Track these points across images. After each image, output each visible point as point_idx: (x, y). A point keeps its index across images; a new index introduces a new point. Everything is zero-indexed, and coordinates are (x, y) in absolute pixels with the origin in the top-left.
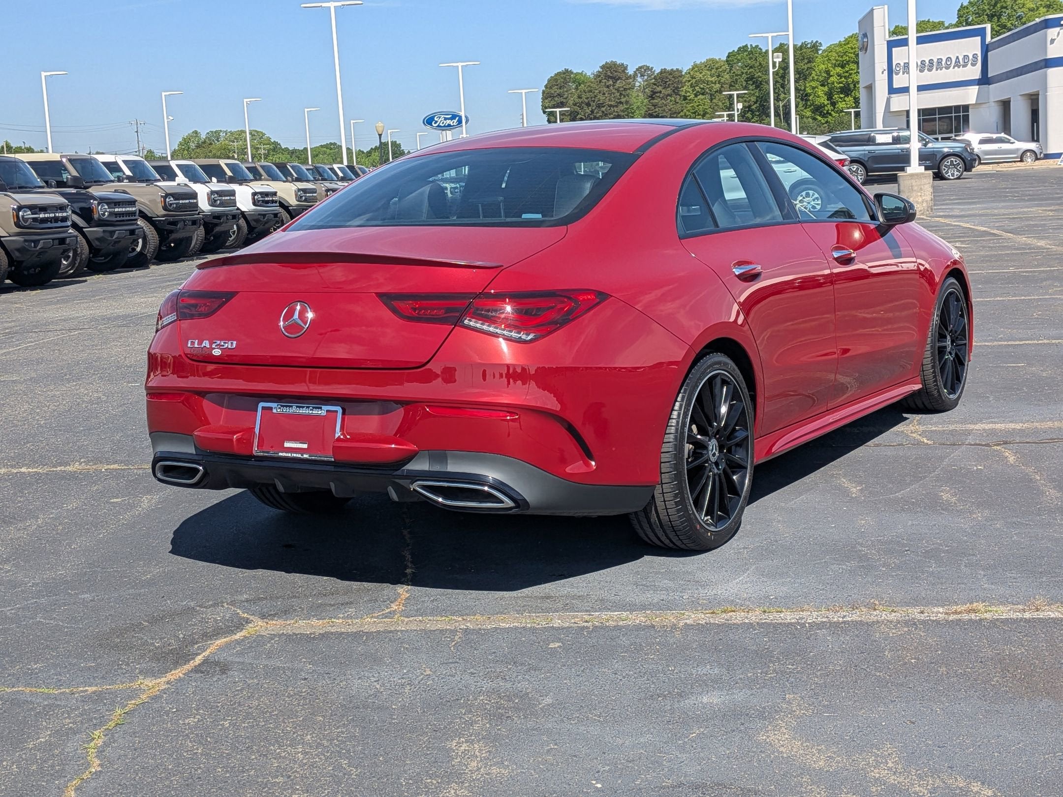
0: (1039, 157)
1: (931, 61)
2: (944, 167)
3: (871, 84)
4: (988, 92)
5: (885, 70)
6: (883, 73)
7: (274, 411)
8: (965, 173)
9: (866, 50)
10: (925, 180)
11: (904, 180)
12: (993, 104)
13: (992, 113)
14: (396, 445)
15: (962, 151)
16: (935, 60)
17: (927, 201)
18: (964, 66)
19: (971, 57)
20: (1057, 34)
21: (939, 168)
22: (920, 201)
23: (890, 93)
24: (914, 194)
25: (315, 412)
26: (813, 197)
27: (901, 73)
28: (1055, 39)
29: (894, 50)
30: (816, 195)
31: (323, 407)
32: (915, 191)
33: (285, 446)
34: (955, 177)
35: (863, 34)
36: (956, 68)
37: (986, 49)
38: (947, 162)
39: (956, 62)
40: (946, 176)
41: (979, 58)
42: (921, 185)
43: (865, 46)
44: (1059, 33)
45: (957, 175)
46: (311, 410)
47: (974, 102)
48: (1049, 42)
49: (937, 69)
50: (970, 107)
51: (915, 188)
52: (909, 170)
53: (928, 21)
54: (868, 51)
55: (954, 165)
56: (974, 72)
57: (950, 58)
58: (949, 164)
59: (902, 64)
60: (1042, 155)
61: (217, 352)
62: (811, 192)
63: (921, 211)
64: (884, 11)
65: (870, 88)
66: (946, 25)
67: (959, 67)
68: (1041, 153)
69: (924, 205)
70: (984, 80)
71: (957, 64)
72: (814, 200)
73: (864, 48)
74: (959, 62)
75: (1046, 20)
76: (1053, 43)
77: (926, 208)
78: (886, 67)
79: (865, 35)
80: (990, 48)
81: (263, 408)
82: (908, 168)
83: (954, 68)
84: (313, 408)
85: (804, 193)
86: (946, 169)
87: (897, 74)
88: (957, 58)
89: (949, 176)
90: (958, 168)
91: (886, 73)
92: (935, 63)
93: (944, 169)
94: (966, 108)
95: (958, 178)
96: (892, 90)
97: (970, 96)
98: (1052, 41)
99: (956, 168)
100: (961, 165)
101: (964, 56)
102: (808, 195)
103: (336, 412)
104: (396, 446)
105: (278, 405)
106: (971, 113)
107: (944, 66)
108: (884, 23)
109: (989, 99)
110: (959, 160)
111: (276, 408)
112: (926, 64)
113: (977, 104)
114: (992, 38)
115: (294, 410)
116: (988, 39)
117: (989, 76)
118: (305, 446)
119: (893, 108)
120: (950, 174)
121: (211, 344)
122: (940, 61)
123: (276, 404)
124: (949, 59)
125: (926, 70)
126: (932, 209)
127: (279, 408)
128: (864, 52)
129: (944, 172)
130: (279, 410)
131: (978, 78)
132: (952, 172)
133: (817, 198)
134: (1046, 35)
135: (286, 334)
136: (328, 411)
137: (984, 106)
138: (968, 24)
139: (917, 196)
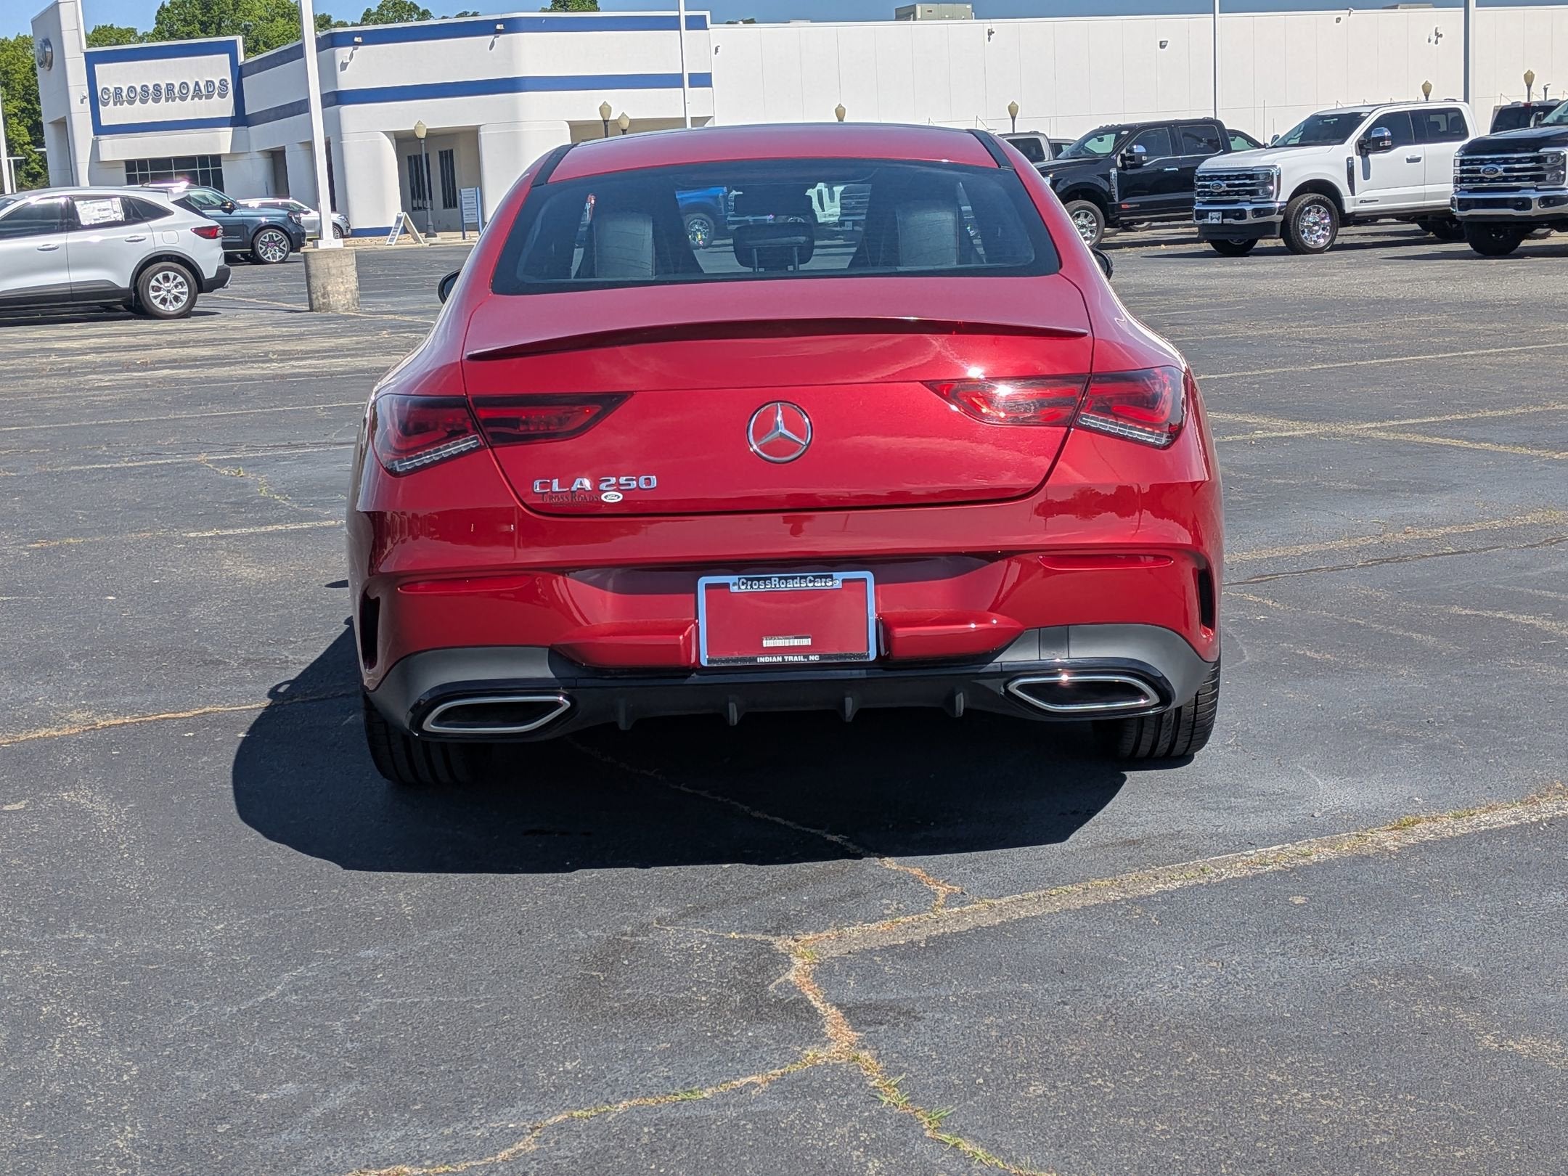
0: (345, 233)
1: (157, 87)
2: (260, 245)
3: (65, 118)
4: (248, 137)
5: (85, 97)
6: (82, 102)
7: (734, 589)
8: (291, 254)
9: (51, 65)
10: (346, 260)
11: (315, 259)
12: (258, 156)
13: (258, 169)
14: (976, 623)
15: (285, 222)
16: (163, 86)
17: (351, 291)
18: (209, 97)
19: (217, 84)
20: (349, 56)
21: (253, 246)
22: (342, 290)
23: (96, 133)
24: (332, 280)
25: (819, 584)
26: (175, 282)
27: (112, 102)
28: (348, 63)
29: (97, 67)
30: (180, 279)
31: (835, 575)
32: (334, 275)
33: (765, 645)
34: (278, 259)
35: (44, 41)
36: (196, 99)
37: (239, 73)
38: (265, 237)
39: (195, 90)
40: (265, 257)
41: (230, 86)
42: (341, 267)
43: (49, 59)
44: (352, 55)
45: (280, 256)
46: (810, 581)
47: (229, 152)
48: (339, 68)
49: (167, 100)
50: (222, 159)
51: (333, 271)
52: (322, 245)
53: (111, 27)
54: (53, 68)
55: (275, 242)
56: (225, 107)
57: (186, 83)
58: (267, 240)
59: (112, 90)
60: (349, 231)
61: (612, 497)
62: (171, 274)
63: (344, 305)
64: (76, 6)
65: (63, 125)
66: (140, 34)
67: (200, 99)
68: (348, 228)
69: (348, 297)
70: (240, 119)
71: (197, 94)
72: (176, 286)
73: (47, 62)
74: (200, 90)
75: (332, 35)
76: (345, 69)
77: (351, 301)
78: (86, 93)
79: (47, 42)
80: (244, 71)
81: (708, 586)
82: (319, 241)
83: (193, 99)
84: (814, 577)
85: (160, 276)
86: (264, 247)
87: (105, 104)
88: (197, 83)
89: (268, 258)
90: (281, 246)
91: (87, 101)
92: (163, 91)
93: (261, 248)
94: (216, 159)
95: (283, 261)
96: (99, 129)
97: (221, 141)
98: (344, 66)
99: (279, 247)
100: (284, 242)
101: (207, 82)
102: (166, 278)
103: (865, 580)
104: (980, 626)
105: (739, 579)
106: (225, 168)
107: (177, 95)
108: (78, 24)
109: (249, 147)
110: (281, 236)
111: (736, 584)
112: (150, 92)
113: (233, 155)
114: (246, 57)
115: (775, 584)
116: (241, 58)
117: (247, 114)
118: (807, 642)
119: (106, 156)
120: (269, 255)
121: (596, 483)
122: (170, 87)
123: (737, 577)
124: (184, 85)
125: (150, 101)
126: (358, 303)
127: (743, 584)
128: (47, 68)
129: (261, 252)
130: (743, 587)
131: (230, 115)
132: (273, 252)
133: (181, 283)
134: (333, 56)
135: (764, 455)
136: (844, 581)
137: (245, 157)
138: (173, 35)
139: (337, 283)
